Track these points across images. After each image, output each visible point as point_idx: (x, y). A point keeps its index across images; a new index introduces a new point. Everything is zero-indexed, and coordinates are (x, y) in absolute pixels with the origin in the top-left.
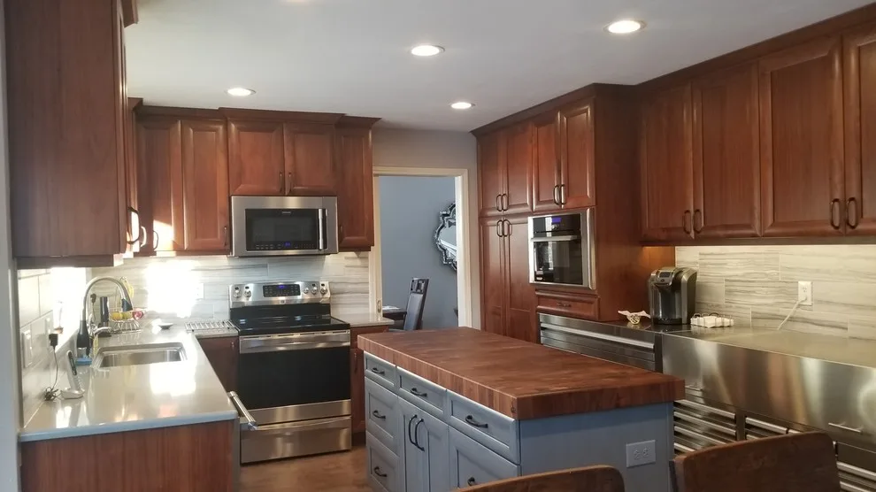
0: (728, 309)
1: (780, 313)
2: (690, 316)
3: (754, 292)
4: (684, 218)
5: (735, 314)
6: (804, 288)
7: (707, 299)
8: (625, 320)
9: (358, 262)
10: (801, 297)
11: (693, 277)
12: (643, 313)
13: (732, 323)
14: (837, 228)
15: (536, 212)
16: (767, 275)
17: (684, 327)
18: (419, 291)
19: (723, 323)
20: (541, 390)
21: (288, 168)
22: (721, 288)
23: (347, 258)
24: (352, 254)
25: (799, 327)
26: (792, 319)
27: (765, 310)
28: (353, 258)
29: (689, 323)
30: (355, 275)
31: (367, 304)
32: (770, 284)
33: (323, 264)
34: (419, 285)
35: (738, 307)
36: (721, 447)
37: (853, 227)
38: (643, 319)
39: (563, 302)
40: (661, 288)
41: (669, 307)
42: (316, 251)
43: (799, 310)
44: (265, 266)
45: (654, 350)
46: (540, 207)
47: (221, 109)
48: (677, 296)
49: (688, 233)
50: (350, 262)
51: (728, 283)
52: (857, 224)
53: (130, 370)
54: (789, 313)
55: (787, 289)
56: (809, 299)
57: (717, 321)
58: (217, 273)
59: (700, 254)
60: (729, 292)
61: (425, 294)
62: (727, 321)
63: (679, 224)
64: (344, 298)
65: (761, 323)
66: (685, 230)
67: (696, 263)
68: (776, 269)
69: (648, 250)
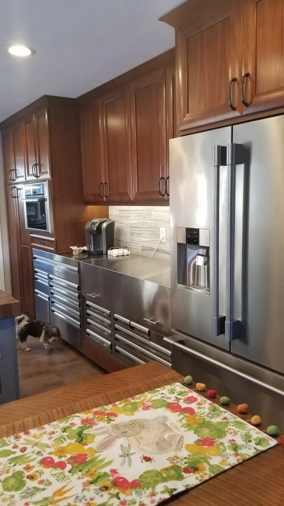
0: (131, 244)
1: (153, 247)
3: (142, 234)
5: (135, 247)
6: (162, 232)
7: (123, 238)
10: (161, 238)
11: (111, 226)
12: (85, 248)
13: (129, 254)
14: (163, 196)
15: (28, 181)
16: (147, 224)
17: (103, 256)
19: (123, 253)
22: (128, 231)
25: (160, 255)
26: (158, 251)
27: (147, 245)
29: (106, 253)
32: (149, 229)
35: (135, 243)
40: (91, 232)
43: (161, 245)
45: (78, 272)
46: (29, 179)
48: (99, 237)
49: (102, 197)
51: (131, 228)
54: (156, 246)
55: (156, 233)
56: (165, 238)
57: (126, 252)
59: (119, 210)
60: (132, 234)
63: (97, 191)
65: (145, 253)
66: (100, 196)
67: (117, 216)
68: (151, 220)
69: (90, 207)
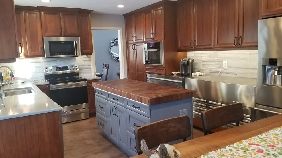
0: (202, 70)
1: (218, 71)
2: (192, 72)
3: (210, 65)
4: (191, 43)
5: (204, 71)
6: (225, 63)
7: (196, 67)
8: (173, 74)
9: (88, 59)
10: (224, 66)
11: (193, 61)
12: (178, 72)
13: (204, 74)
14: (236, 45)
15: (145, 41)
16: (214, 60)
17: (190, 76)
18: (106, 68)
19: (202, 74)
20: (156, 96)
21: (63, 27)
22: (201, 64)
23: (83, 58)
24: (85, 56)
25: (223, 75)
26: (221, 72)
27: (213, 70)
28: (86, 57)
29: (192, 75)
30: (86, 63)
31: (91, 72)
32: (215, 62)
33: (76, 60)
34: (106, 66)
35: (205, 69)
36: (214, 109)
37: (240, 45)
38: (178, 74)
39: (154, 70)
40: (184, 64)
41: (186, 70)
42: (74, 55)
43: (223, 70)
44: (56, 61)
45: (182, 83)
46: (146, 40)
47: (38, 7)
48: (188, 66)
49: (192, 48)
50: (85, 59)
51: (203, 62)
52: (241, 44)
53: (12, 97)
54: (221, 71)
55: (220, 64)
56: (226, 66)
57: (200, 74)
58: (39, 63)
59: (195, 54)
60: (203, 65)
61: (108, 68)
62: (203, 74)
63: (189, 45)
64: (83, 71)
65: (212, 74)
66: (191, 47)
67: (193, 57)
68: (217, 58)
69: (179, 53)
